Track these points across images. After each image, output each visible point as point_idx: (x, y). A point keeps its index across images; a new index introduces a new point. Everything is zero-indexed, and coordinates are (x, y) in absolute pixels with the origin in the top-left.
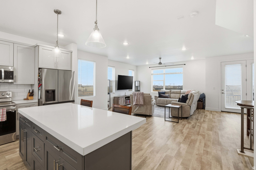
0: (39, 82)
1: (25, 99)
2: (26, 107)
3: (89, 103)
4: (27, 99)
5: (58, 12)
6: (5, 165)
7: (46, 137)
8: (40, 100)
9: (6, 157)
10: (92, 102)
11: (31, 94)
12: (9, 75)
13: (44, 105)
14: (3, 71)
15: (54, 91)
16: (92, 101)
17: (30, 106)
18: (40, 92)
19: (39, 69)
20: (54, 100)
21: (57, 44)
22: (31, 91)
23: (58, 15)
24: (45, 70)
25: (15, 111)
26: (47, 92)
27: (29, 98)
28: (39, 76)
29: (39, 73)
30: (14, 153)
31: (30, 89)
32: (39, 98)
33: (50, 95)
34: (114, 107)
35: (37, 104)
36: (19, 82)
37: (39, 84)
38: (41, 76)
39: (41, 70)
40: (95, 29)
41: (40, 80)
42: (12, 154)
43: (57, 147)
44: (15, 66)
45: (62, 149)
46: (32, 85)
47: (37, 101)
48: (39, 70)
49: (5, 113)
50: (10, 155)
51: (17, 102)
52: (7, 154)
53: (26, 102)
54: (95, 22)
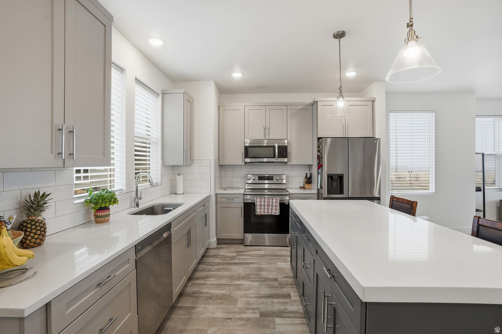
0: (319, 160)
1: (301, 188)
2: (302, 199)
3: (409, 206)
4: (303, 188)
5: (340, 35)
6: (276, 273)
7: (317, 251)
8: (320, 191)
9: (278, 263)
10: (414, 204)
11: (309, 180)
12: (283, 152)
13: (325, 199)
14: (276, 146)
15: (341, 177)
16: (416, 203)
17: (306, 199)
18: (319, 177)
19: (319, 139)
20: (341, 192)
21: (341, 92)
22: (308, 176)
23: (339, 41)
24: (329, 140)
25: (289, 203)
26: (330, 177)
27: (306, 186)
28: (319, 151)
29: (319, 147)
30: (286, 262)
31: (308, 172)
32: (319, 188)
33: (335, 184)
34: (479, 225)
35: (316, 195)
36: (294, 161)
37: (319, 164)
38: (321, 152)
39: (320, 140)
40: (407, 41)
41: (320, 158)
42: (284, 262)
43: (328, 270)
44: (289, 138)
45: (335, 278)
46: (310, 166)
47: (316, 192)
48: (318, 141)
49: (278, 204)
50: (281, 263)
51: (291, 191)
52: (279, 260)
53: (302, 191)
54: (408, 24)
